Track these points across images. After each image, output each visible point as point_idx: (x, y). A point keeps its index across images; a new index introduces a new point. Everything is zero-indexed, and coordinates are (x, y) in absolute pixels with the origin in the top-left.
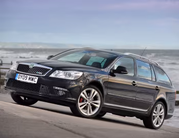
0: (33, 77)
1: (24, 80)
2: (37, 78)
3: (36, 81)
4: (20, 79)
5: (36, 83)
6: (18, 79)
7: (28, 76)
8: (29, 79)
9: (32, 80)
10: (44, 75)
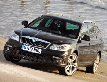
0: (37, 49)
1: (30, 51)
2: (41, 50)
3: (40, 52)
4: (26, 49)
5: (40, 53)
6: (24, 49)
7: (34, 48)
8: (35, 50)
9: (37, 51)
10: (46, 48)
